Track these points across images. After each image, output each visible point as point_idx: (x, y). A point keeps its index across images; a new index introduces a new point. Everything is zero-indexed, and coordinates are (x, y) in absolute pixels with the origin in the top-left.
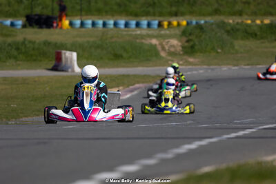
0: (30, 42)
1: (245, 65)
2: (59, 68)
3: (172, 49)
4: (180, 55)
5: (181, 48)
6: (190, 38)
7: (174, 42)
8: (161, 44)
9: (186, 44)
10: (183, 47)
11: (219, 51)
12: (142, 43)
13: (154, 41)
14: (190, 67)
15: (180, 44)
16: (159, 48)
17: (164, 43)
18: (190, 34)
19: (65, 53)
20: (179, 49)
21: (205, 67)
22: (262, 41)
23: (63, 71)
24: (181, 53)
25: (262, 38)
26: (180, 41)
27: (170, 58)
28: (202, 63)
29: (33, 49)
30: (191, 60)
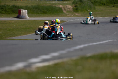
0: (7, 6)
1: (100, 17)
2: (20, 17)
3: (68, 10)
4: (72, 12)
5: (72, 9)
6: (76, 5)
7: (70, 6)
8: (64, 7)
9: (75, 8)
10: (73, 9)
11: (89, 10)
12: (56, 7)
13: (61, 6)
14: (76, 17)
15: (72, 7)
16: (63, 9)
17: (65, 7)
18: (76, 3)
19: (22, 10)
20: (71, 9)
21: (83, 17)
22: (107, 6)
23: (21, 18)
24: (73, 11)
25: (107, 5)
26: (72, 6)
27: (68, 13)
28: (82, 16)
29: (9, 9)
30: (77, 14)
